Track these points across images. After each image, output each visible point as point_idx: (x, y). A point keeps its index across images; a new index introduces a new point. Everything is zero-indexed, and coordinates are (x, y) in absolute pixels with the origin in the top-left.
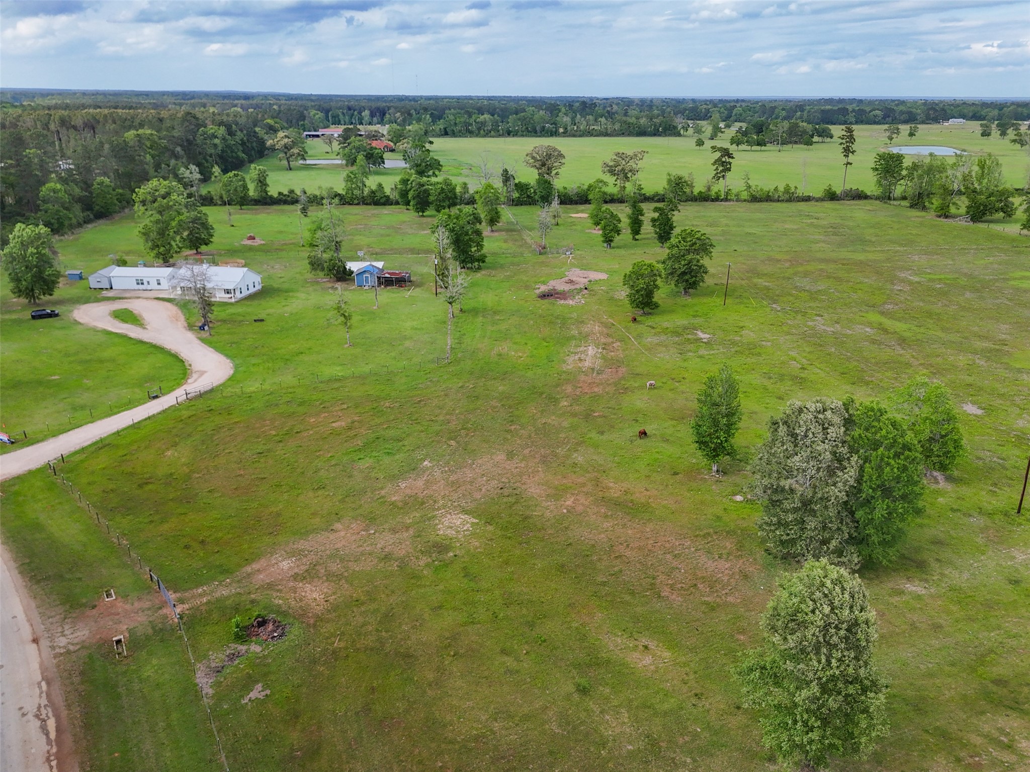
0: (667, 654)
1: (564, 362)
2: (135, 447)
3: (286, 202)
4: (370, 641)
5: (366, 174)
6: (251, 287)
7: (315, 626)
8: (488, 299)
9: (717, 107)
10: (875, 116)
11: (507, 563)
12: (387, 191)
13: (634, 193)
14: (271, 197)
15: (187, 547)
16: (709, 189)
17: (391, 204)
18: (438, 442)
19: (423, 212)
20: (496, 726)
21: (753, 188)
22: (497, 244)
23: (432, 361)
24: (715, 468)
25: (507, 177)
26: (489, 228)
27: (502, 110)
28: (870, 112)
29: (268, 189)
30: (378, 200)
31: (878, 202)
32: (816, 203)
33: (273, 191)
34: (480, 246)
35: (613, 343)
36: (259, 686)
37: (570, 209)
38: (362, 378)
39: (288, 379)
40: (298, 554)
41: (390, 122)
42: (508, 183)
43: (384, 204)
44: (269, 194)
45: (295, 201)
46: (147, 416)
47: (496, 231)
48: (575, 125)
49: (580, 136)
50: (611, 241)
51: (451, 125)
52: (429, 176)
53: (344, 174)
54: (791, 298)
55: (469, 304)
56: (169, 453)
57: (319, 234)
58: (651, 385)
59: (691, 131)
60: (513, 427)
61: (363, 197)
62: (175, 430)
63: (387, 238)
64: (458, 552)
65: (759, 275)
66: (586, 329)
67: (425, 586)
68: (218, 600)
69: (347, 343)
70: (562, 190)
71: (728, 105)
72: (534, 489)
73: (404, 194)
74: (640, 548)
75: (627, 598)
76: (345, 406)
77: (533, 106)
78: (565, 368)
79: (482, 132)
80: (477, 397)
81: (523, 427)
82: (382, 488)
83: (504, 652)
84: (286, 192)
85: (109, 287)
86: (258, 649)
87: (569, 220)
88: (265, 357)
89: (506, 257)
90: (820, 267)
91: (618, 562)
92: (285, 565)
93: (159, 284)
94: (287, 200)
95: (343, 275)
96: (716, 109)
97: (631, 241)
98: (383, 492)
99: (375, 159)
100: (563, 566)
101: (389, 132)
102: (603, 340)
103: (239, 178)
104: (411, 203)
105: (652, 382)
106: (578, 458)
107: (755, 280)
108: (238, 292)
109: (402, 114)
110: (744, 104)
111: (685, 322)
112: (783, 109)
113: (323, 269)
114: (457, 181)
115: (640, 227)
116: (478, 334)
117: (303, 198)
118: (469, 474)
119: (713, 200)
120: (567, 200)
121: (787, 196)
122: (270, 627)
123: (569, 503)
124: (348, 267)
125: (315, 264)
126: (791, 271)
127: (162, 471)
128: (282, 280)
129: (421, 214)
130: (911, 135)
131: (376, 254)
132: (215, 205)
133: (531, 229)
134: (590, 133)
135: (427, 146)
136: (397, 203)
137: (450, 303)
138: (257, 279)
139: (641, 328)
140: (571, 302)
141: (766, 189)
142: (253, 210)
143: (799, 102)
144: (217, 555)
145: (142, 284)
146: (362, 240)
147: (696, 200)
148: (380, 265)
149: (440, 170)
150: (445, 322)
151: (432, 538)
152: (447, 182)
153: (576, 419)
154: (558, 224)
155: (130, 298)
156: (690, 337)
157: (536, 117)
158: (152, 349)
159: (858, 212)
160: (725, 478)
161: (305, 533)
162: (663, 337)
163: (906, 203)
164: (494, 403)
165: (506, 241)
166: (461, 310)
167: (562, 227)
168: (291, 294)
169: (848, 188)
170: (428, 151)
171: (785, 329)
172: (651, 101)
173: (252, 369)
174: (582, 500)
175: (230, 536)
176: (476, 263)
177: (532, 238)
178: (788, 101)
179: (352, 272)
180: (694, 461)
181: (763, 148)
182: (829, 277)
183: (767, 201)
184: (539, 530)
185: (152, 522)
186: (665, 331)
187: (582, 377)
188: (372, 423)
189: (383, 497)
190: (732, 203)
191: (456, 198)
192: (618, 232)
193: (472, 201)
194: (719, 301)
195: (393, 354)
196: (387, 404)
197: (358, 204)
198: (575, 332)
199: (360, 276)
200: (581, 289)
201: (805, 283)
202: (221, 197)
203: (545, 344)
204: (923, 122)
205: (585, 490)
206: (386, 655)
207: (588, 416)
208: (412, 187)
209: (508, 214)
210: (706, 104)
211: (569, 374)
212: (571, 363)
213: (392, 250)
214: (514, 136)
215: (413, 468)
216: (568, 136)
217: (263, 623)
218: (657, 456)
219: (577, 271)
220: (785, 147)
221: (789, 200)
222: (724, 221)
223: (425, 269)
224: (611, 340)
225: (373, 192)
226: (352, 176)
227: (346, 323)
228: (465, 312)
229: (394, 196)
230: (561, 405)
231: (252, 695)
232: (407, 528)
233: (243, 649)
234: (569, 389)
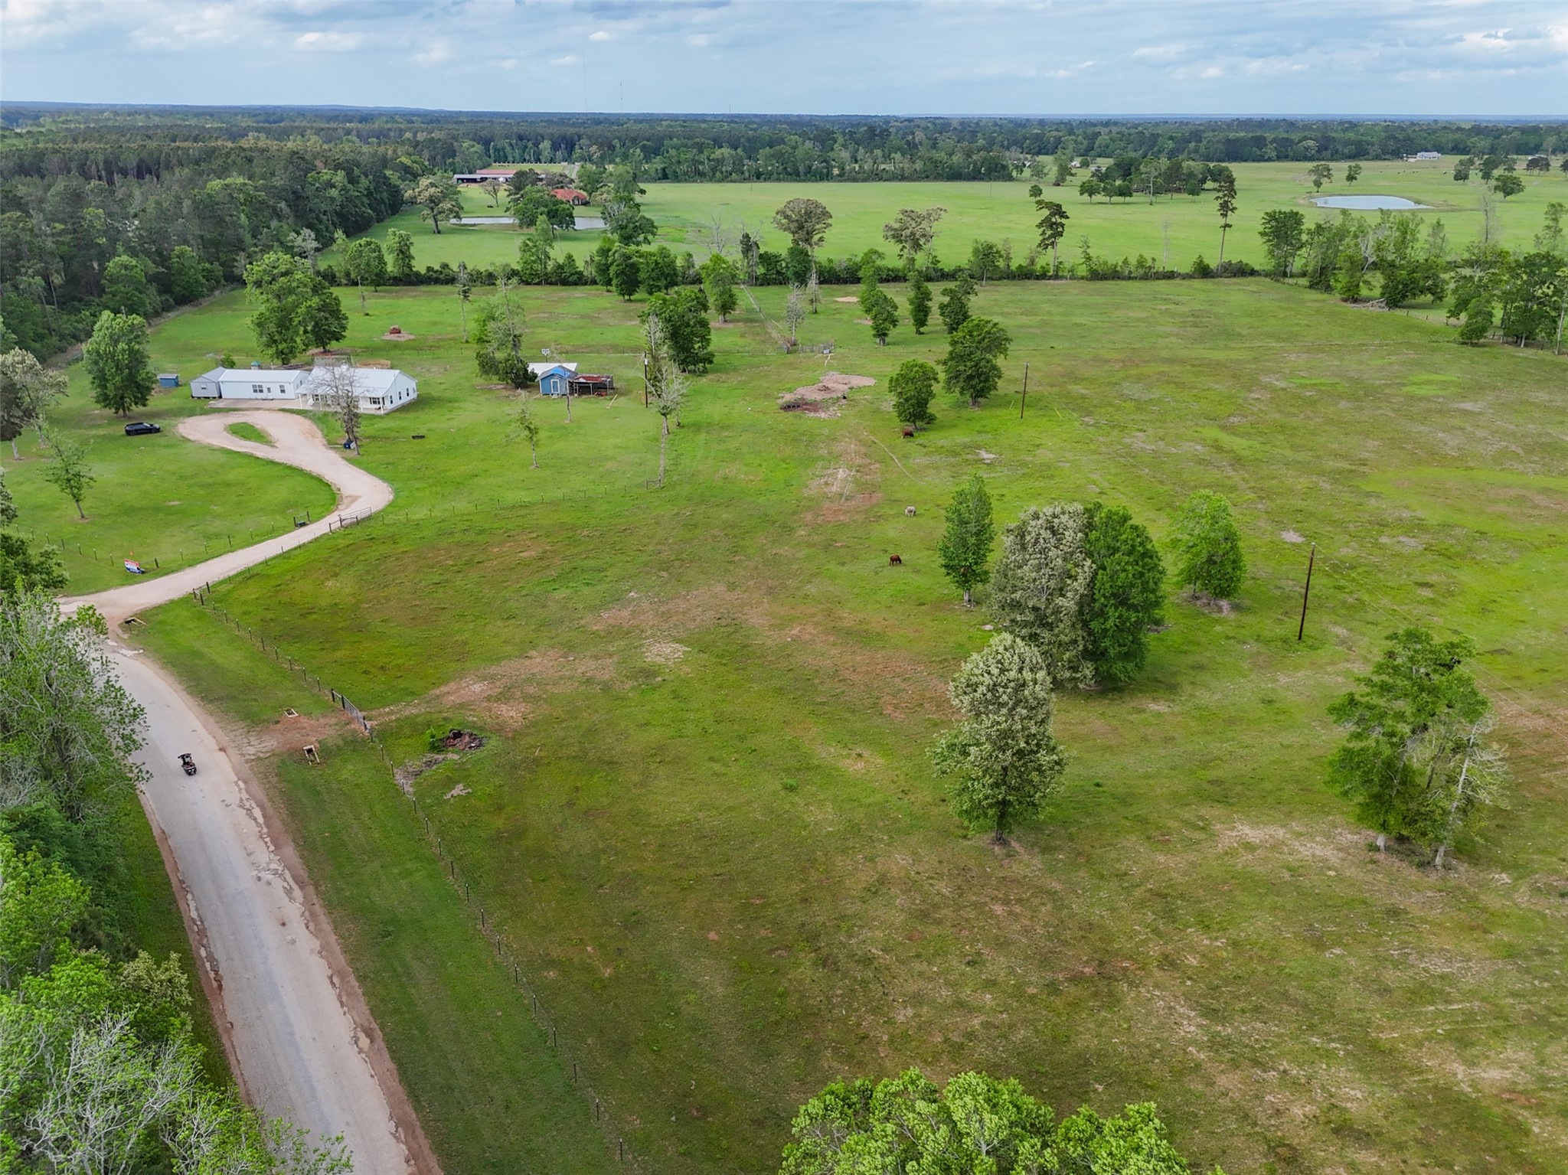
0: (881, 761)
1: (806, 486)
2: (289, 577)
3: (437, 281)
4: (573, 750)
5: (550, 239)
6: (404, 395)
7: (513, 738)
8: (714, 410)
9: (1074, 134)
10: (1306, 149)
11: (720, 687)
12: (580, 265)
13: (928, 268)
14: (418, 274)
15: (366, 672)
16: (1032, 262)
17: (586, 284)
18: (647, 573)
19: (630, 295)
20: (701, 815)
21: (1096, 261)
22: (731, 339)
23: (639, 486)
24: (966, 598)
25: (748, 245)
26: (721, 317)
27: (749, 140)
28: (1300, 141)
29: (413, 263)
30: (566, 277)
31: (1268, 280)
32: (1181, 282)
33: (420, 266)
34: (705, 340)
35: (870, 464)
36: (461, 786)
37: (835, 290)
38: (554, 504)
39: (463, 505)
40: (492, 678)
41: (583, 159)
42: (750, 253)
43: (575, 284)
44: (415, 270)
45: (451, 280)
46: (296, 544)
47: (731, 321)
48: (856, 162)
49: (864, 180)
50: (885, 335)
51: (672, 163)
52: (638, 244)
53: (519, 241)
54: (1111, 409)
55: (688, 417)
56: (330, 584)
57: (491, 325)
58: (910, 511)
59: (1027, 172)
61: (546, 274)
62: (332, 560)
63: (581, 331)
64: (667, 677)
65: (1077, 380)
66: (838, 448)
67: (631, 707)
68: (407, 717)
69: (532, 464)
70: (825, 263)
71: (1090, 131)
72: (756, 618)
73: (604, 269)
74: (867, 672)
75: (847, 715)
76: (534, 535)
77: (796, 134)
78: (806, 493)
79: (718, 174)
80: (695, 526)
81: (748, 557)
82: (581, 618)
83: (711, 759)
84: (437, 267)
85: (217, 395)
86: (456, 757)
87: (833, 306)
88: (431, 481)
89: (743, 357)
90: (1161, 369)
91: (841, 685)
92: (477, 688)
93: (283, 391)
94: (440, 278)
95: (524, 380)
96: (1072, 137)
97: (914, 335)
98: (583, 622)
99: (561, 217)
100: (781, 689)
101: (580, 177)
102: (859, 461)
103: (373, 246)
104: (614, 282)
105: (912, 508)
106: (812, 590)
107: (1070, 387)
108: (388, 402)
109: (601, 146)
110: (1115, 129)
111: (967, 440)
112: (1171, 138)
113: (497, 373)
114: (678, 252)
115: (926, 315)
116: (700, 454)
117: (463, 276)
118: (683, 605)
119: (1038, 278)
120: (832, 277)
121: (1141, 271)
122: (467, 739)
123: (795, 632)
124: (529, 370)
125: (488, 366)
126: (1121, 374)
127: (324, 602)
128: (443, 387)
129: (627, 297)
130: (1351, 178)
131: (567, 353)
132: (338, 285)
133: (778, 319)
134: (876, 176)
135: (638, 198)
136: (594, 282)
137: (664, 415)
138: (412, 384)
139: (911, 446)
140: (823, 415)
141: (1112, 263)
142: (392, 292)
143: (1200, 125)
144: (400, 680)
145: (261, 391)
146: (546, 334)
147: (1014, 278)
148: (572, 366)
149: (654, 234)
150: (657, 440)
151: (639, 664)
152: (663, 253)
153: (813, 550)
154: (816, 312)
155: (247, 410)
156: (969, 457)
157: (800, 152)
158: (288, 471)
159: (1236, 294)
160: (977, 608)
161: (497, 660)
162: (936, 458)
163: (1304, 281)
164: (715, 532)
165: (742, 336)
166: (678, 424)
167: (821, 317)
168: (456, 405)
169: (1227, 261)
170: (637, 206)
171: (1092, 447)
172: (977, 124)
173: (416, 494)
174: (810, 629)
175: (412, 663)
176: (701, 365)
177: (778, 331)
178: (1183, 123)
179: (535, 376)
180: (946, 591)
181: (1128, 199)
182: (1168, 383)
183: (1113, 278)
184: (759, 657)
185: (322, 649)
186: (940, 450)
187: (827, 504)
188: (568, 553)
189: (583, 627)
190: (1064, 282)
191: (676, 275)
192: (894, 323)
193: (698, 280)
194: (1017, 413)
195: (591, 477)
196: (586, 533)
197: (539, 284)
198: (824, 452)
199: (546, 381)
200: (838, 398)
201: (1134, 390)
202: (348, 275)
203: (785, 466)
204: (1377, 158)
205: (815, 620)
206: (590, 762)
207: (827, 547)
208: (614, 261)
209: (747, 297)
210: (1057, 130)
211: (810, 500)
212: (814, 488)
213: (588, 347)
214: (765, 180)
215: (617, 599)
216: (845, 181)
217: (458, 735)
218: (903, 587)
219: (837, 376)
220: (1162, 198)
221: (1145, 277)
222: (1046, 307)
223: (631, 372)
224: (868, 461)
225: (560, 267)
226: (531, 244)
227: (531, 438)
228: (683, 427)
229: (590, 272)
230: (798, 534)
231: (455, 792)
232: (611, 656)
233: (441, 757)
234: (809, 517)
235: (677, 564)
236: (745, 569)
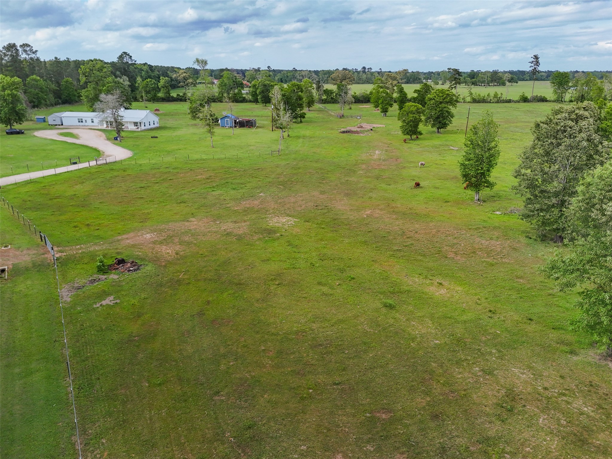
1: (359, 156)
2: (53, 183)
3: (180, 100)
6: (152, 123)
7: (165, 266)
8: (306, 133)
11: (321, 239)
12: (244, 94)
14: (172, 97)
15: (75, 227)
18: (271, 186)
19: (266, 105)
20: (314, 326)
21: (474, 94)
22: (312, 115)
23: (267, 154)
24: (476, 199)
25: (319, 85)
26: (307, 108)
30: (238, 99)
31: (555, 103)
32: (516, 103)
34: (301, 107)
35: (392, 150)
36: (112, 298)
37: (359, 104)
38: (219, 160)
39: (169, 159)
40: (159, 231)
42: (320, 90)
43: (242, 102)
44: (171, 95)
45: (186, 99)
46: (66, 171)
47: (311, 109)
48: (359, 77)
49: (362, 83)
50: (387, 111)
55: (293, 134)
56: (77, 186)
58: (422, 165)
60: (324, 182)
61: (229, 97)
62: (84, 177)
64: (283, 234)
66: (373, 144)
67: (257, 249)
68: (90, 252)
69: (211, 147)
70: (353, 94)
72: (341, 207)
73: (254, 94)
74: (426, 234)
75: (420, 258)
76: (206, 170)
78: (360, 158)
80: (299, 168)
82: (228, 204)
83: (319, 283)
84: (181, 94)
85: (60, 124)
86: (116, 277)
87: (358, 108)
88: (155, 151)
89: (319, 119)
91: (409, 240)
92: (148, 236)
93: (93, 122)
94: (182, 99)
98: (228, 205)
102: (385, 149)
103: (152, 82)
104: (259, 102)
105: (423, 163)
108: (143, 126)
111: (441, 143)
116: (300, 145)
118: (293, 200)
120: (356, 100)
121: (496, 99)
122: (129, 265)
123: (368, 213)
127: (69, 193)
128: (173, 124)
132: (137, 101)
136: (251, 102)
139: (410, 145)
140: (362, 135)
141: (482, 95)
142: (160, 103)
145: (82, 122)
150: (277, 140)
151: (264, 226)
154: (351, 109)
155: (72, 128)
156: (445, 148)
160: (484, 204)
161: (167, 222)
162: (427, 148)
164: (311, 171)
165: (318, 114)
166: (289, 136)
167: (354, 110)
168: (178, 129)
169: (535, 95)
173: (145, 155)
174: (378, 212)
175: (110, 222)
176: (299, 119)
177: (334, 113)
183: (483, 102)
184: (346, 225)
185: (53, 215)
186: (427, 146)
187: (373, 162)
188: (224, 177)
189: (228, 208)
190: (460, 103)
194: (461, 135)
195: (242, 151)
196: (236, 170)
197: (226, 102)
198: (365, 145)
199: (223, 120)
200: (368, 130)
202: (142, 97)
203: (346, 149)
205: (379, 207)
206: (222, 283)
207: (378, 178)
208: (259, 87)
209: (318, 105)
211: (363, 160)
212: (364, 156)
215: (252, 196)
217: (123, 263)
218: (431, 194)
219: (365, 124)
221: (498, 102)
226: (223, 84)
228: (291, 137)
229: (249, 98)
230: (358, 173)
231: (104, 303)
232: (245, 221)
233: (104, 277)
234: (364, 166)
235: (289, 183)
236: (330, 186)
